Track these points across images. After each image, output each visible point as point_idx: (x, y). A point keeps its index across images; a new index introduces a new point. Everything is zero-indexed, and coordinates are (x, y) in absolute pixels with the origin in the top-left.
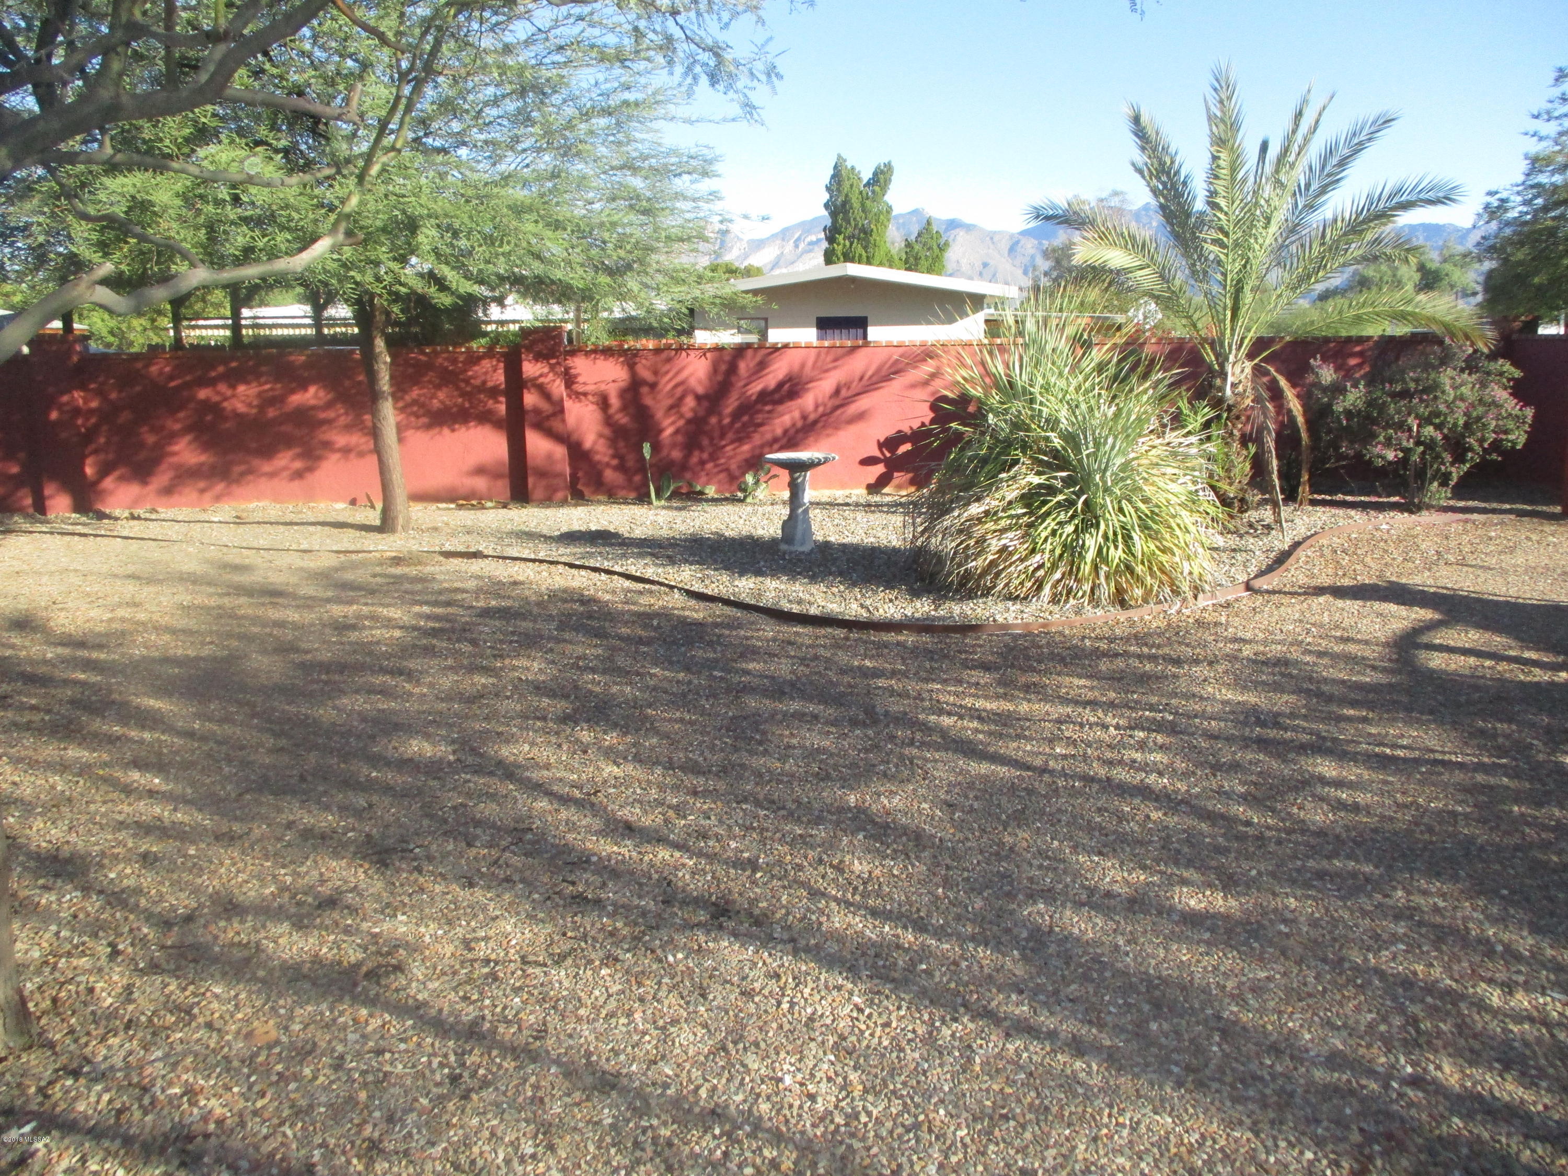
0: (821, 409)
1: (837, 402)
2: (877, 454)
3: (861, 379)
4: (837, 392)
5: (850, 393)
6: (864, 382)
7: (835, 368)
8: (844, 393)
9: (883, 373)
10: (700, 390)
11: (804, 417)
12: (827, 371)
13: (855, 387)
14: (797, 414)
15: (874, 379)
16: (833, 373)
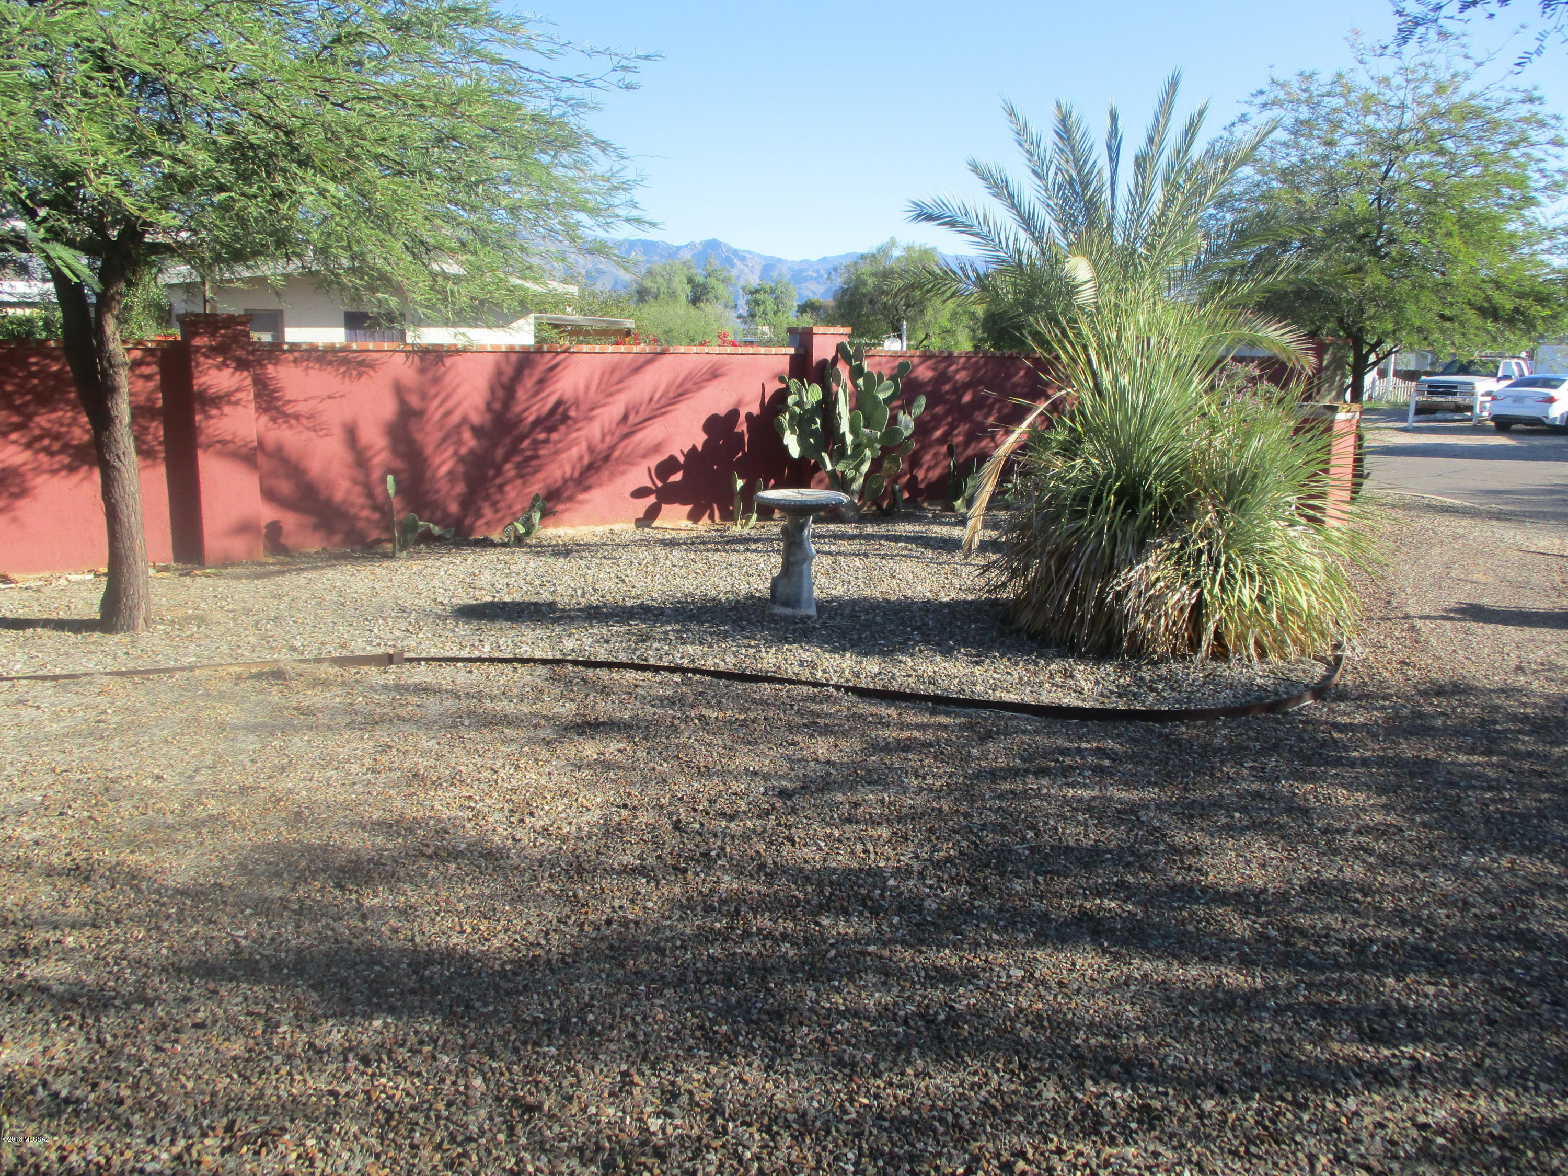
0: (608, 439)
1: (626, 430)
2: (649, 484)
3: (651, 400)
4: (625, 417)
5: (639, 419)
6: (654, 405)
7: (619, 391)
8: (633, 419)
9: (671, 395)
10: (476, 419)
11: (591, 449)
12: (611, 395)
13: (644, 413)
14: (584, 446)
15: (663, 402)
16: (617, 398)
